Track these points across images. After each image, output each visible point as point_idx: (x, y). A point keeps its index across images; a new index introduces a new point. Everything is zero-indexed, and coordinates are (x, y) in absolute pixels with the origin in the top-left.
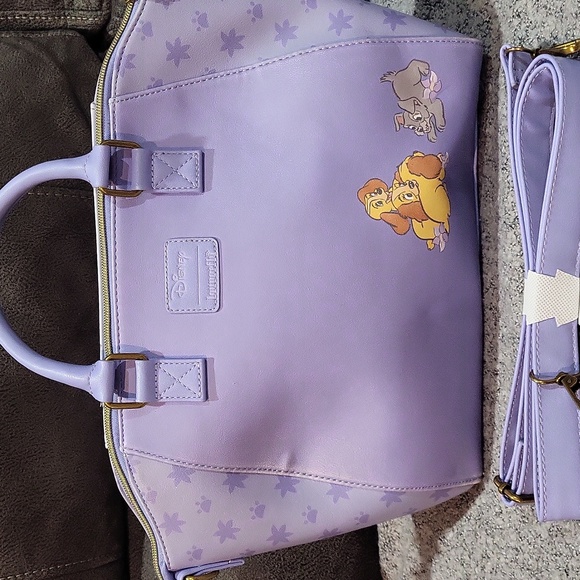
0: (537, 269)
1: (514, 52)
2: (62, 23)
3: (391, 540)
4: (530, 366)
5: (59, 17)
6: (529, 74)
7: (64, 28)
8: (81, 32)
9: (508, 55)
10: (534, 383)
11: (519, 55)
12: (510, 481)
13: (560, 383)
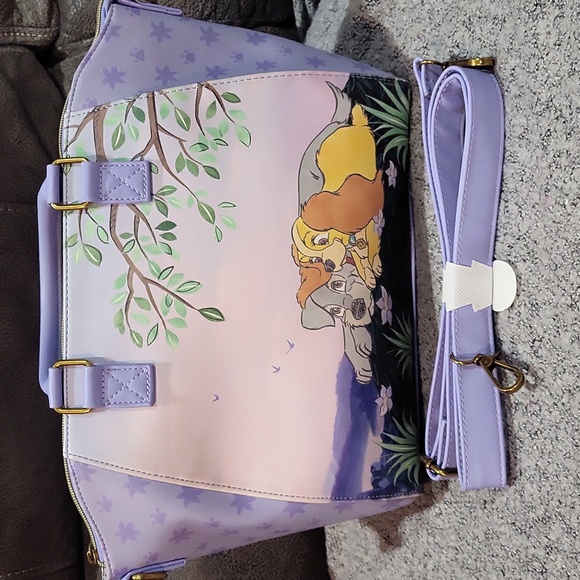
0: (455, 259)
1: (426, 64)
2: (11, 39)
3: (337, 540)
4: (450, 350)
5: (9, 33)
6: (440, 84)
7: (13, 44)
8: (30, 48)
9: (420, 67)
10: (455, 364)
11: (430, 67)
12: (436, 457)
13: (478, 364)
